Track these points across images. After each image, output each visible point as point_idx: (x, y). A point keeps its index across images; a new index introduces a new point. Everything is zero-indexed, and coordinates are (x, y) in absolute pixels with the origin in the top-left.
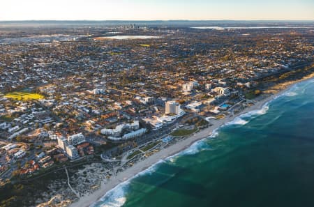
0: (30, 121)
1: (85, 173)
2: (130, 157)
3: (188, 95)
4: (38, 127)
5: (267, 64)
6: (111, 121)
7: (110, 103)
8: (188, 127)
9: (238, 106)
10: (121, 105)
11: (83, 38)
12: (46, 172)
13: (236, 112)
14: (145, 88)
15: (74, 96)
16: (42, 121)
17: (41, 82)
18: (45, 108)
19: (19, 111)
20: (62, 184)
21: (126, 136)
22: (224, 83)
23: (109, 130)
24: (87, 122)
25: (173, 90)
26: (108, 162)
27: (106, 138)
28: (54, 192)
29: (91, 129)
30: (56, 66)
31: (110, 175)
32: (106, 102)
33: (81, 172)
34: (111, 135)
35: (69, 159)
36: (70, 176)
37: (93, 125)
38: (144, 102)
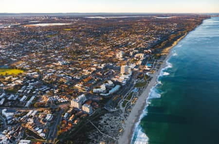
0: (32, 91)
1: (105, 122)
2: (123, 105)
3: (123, 60)
4: (42, 95)
5: (150, 38)
6: (93, 83)
7: (80, 70)
8: (141, 81)
9: (156, 64)
10: (89, 71)
11: (15, 26)
12: (80, 127)
13: (158, 68)
14: (92, 58)
15: (48, 68)
16: (41, 89)
17: (11, 60)
18: (36, 79)
19: (17, 84)
20: (97, 133)
21: (111, 92)
22: (137, 51)
23: (98, 89)
24: (76, 86)
25: (111, 57)
26: (113, 112)
27: (99, 95)
28: (96, 140)
29: (84, 90)
30: (14, 47)
31: (123, 120)
32: (76, 70)
33: (102, 122)
34: (101, 93)
35: (88, 114)
36: (97, 127)
37: (82, 87)
38: (102, 68)
